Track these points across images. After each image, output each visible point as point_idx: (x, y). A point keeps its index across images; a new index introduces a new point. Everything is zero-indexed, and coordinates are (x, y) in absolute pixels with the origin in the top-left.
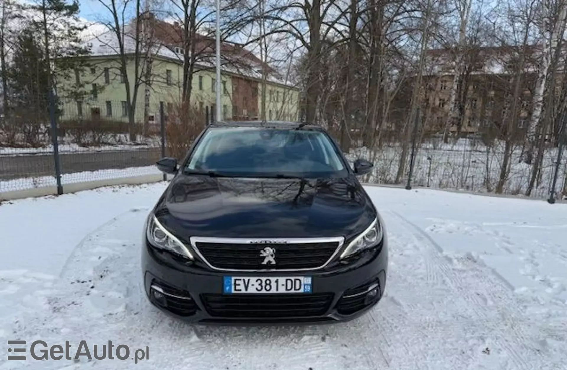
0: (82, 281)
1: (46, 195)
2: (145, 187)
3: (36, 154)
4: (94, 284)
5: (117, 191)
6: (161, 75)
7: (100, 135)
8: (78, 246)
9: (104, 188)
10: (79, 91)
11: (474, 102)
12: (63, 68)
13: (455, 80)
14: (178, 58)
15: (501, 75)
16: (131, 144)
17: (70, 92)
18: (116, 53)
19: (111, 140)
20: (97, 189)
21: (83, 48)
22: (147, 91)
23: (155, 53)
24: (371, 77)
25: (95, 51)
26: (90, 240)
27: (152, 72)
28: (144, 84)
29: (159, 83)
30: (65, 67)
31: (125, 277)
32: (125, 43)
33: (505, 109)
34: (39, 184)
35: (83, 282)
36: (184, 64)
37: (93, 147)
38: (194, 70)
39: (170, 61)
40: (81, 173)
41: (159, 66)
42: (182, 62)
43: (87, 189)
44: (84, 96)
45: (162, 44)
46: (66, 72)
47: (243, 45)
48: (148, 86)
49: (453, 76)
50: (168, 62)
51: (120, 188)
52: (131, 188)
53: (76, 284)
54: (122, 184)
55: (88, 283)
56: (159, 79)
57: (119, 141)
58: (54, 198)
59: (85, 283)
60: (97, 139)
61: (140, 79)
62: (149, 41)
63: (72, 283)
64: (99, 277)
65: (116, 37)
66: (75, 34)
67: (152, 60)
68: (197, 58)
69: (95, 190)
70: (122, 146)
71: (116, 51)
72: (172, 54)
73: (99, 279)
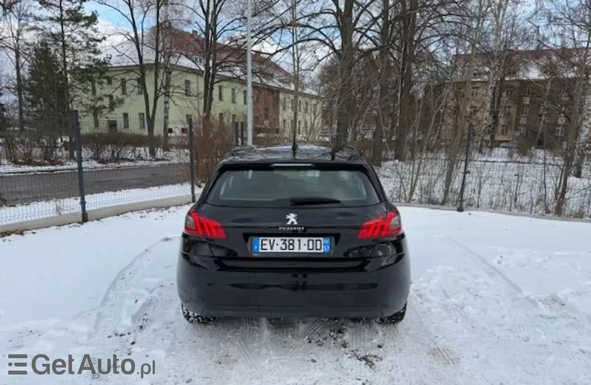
0: (120, 333)
1: (70, 224)
2: (174, 211)
3: (54, 171)
4: (134, 338)
5: (145, 217)
6: (181, 86)
7: (119, 150)
8: (110, 288)
9: (130, 213)
10: (97, 105)
11: (507, 109)
12: (81, 81)
13: (490, 87)
14: (198, 68)
15: (537, 81)
16: (151, 160)
17: (88, 107)
18: (134, 64)
19: (130, 155)
20: (124, 215)
21: (102, 60)
22: (166, 102)
23: (174, 63)
24: (403, 86)
25: (113, 62)
26: (123, 278)
27: (171, 83)
28: (163, 96)
29: (179, 94)
30: (84, 80)
31: (167, 328)
32: (144, 53)
33: (541, 116)
34: (63, 210)
35: (121, 335)
36: (204, 75)
37: (113, 164)
38: (216, 80)
39: (190, 71)
40: (104, 194)
41: (179, 76)
42: (203, 72)
43: (113, 215)
44: (103, 110)
45: (181, 54)
46: (85, 85)
47: (272, 55)
48: (167, 98)
49: (486, 83)
50: (187, 72)
51: (148, 212)
52: (159, 213)
53: (114, 337)
54: (148, 208)
55: (127, 336)
56: (179, 91)
57: (139, 157)
58: (79, 226)
59: (123, 337)
60: (116, 154)
61: (160, 91)
62: (168, 51)
63: (109, 337)
64: (139, 328)
65: (134, 47)
66: (94, 46)
67: (171, 70)
68: (218, 68)
69: (121, 216)
70: (143, 162)
71: (134, 61)
72: (192, 63)
73: (139, 331)
